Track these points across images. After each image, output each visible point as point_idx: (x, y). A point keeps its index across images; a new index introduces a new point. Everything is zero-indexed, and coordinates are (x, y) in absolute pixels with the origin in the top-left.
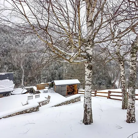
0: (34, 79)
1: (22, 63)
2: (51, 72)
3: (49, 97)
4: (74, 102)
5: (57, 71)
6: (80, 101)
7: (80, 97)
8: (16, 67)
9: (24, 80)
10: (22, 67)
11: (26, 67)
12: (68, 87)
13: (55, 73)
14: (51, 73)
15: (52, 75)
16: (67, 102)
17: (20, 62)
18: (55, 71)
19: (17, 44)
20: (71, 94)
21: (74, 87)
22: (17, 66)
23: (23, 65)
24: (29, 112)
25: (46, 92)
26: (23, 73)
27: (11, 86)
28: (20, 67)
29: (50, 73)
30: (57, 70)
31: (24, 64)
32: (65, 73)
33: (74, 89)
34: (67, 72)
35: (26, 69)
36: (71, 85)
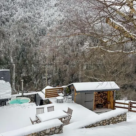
0: (31, 80)
1: (11, 54)
2: (58, 68)
3: (70, 111)
4: (115, 123)
5: (68, 66)
6: (126, 120)
7: (125, 114)
8: (4, 60)
9: (16, 81)
10: (12, 60)
11: (18, 59)
12: (96, 96)
13: (65, 71)
14: (58, 70)
15: (60, 72)
16: (104, 122)
17: (9, 52)
18: (64, 66)
19: (3, 22)
20: (102, 107)
21: (106, 94)
22: (5, 58)
23: (13, 56)
24: (48, 134)
25: (60, 102)
26: (14, 70)
27: (8, 91)
28: (9, 60)
29: (56, 69)
30: (68, 64)
31: (15, 55)
32: (82, 71)
33: (107, 99)
34: (85, 68)
35: (18, 64)
36: (102, 92)
